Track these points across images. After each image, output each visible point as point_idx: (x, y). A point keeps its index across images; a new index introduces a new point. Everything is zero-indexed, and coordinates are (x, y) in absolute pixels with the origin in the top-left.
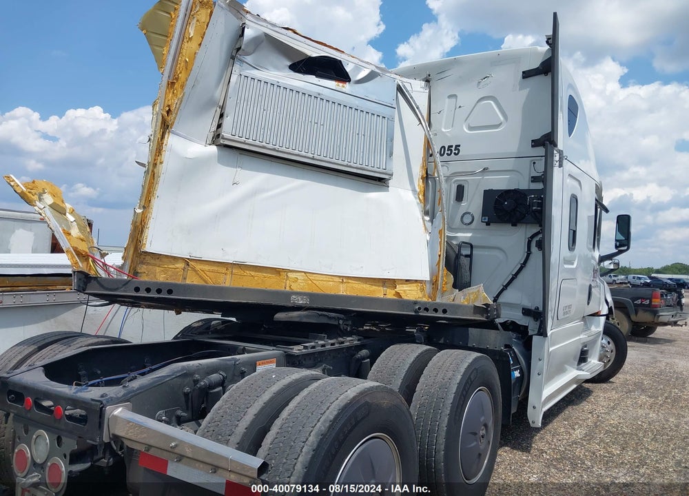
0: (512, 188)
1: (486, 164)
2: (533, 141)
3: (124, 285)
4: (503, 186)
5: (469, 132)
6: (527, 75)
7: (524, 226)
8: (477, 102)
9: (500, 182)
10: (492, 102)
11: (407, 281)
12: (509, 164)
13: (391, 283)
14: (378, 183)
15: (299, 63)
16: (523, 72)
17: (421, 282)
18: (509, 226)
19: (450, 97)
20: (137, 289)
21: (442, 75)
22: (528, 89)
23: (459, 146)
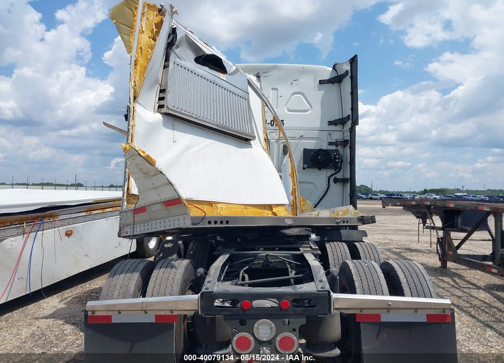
0: (318, 148)
1: (301, 133)
2: (329, 122)
3: (202, 220)
4: (312, 147)
5: (288, 112)
6: (321, 82)
7: (325, 169)
8: (292, 95)
9: (311, 145)
10: (302, 96)
11: (277, 205)
12: (316, 134)
13: (270, 207)
14: (245, 142)
15: (200, 57)
16: (320, 81)
17: (285, 205)
18: (316, 170)
19: (273, 89)
20: (210, 223)
21: (267, 74)
22: (323, 91)
23: (283, 121)
